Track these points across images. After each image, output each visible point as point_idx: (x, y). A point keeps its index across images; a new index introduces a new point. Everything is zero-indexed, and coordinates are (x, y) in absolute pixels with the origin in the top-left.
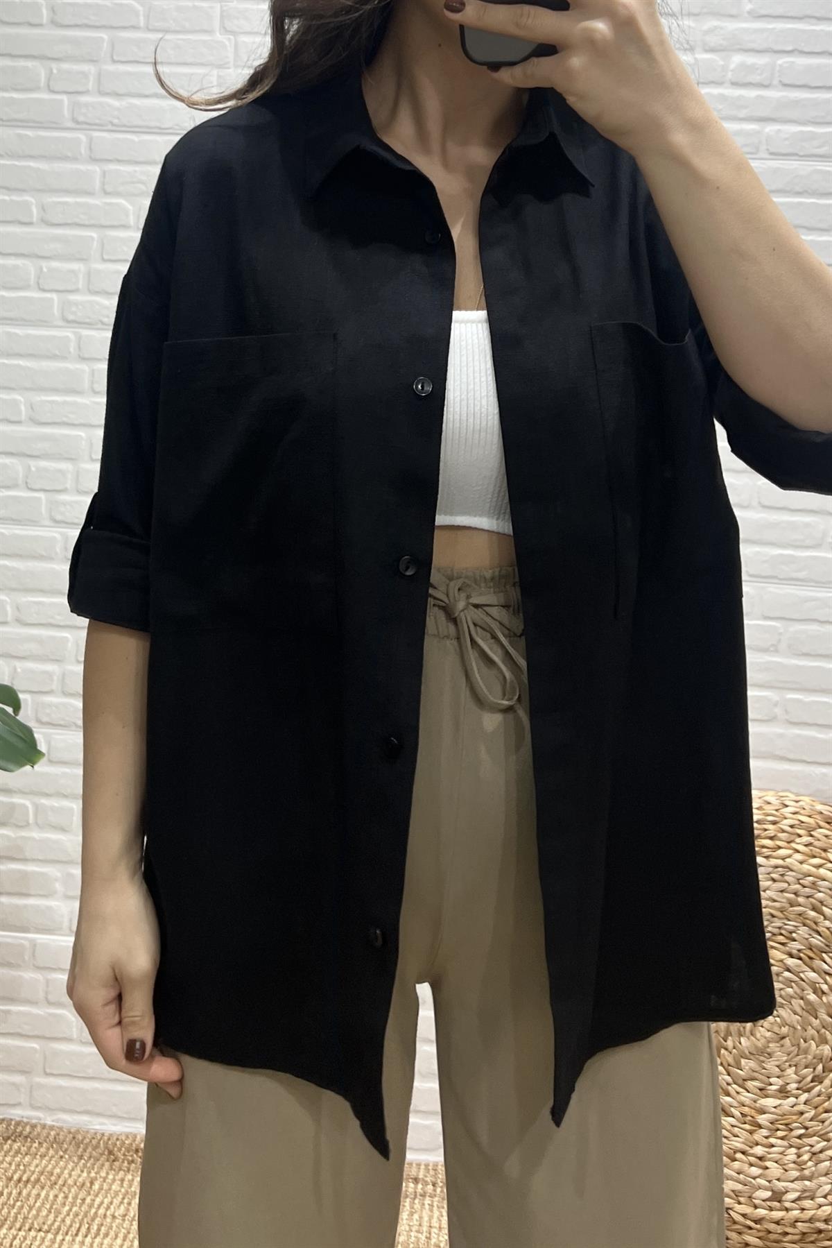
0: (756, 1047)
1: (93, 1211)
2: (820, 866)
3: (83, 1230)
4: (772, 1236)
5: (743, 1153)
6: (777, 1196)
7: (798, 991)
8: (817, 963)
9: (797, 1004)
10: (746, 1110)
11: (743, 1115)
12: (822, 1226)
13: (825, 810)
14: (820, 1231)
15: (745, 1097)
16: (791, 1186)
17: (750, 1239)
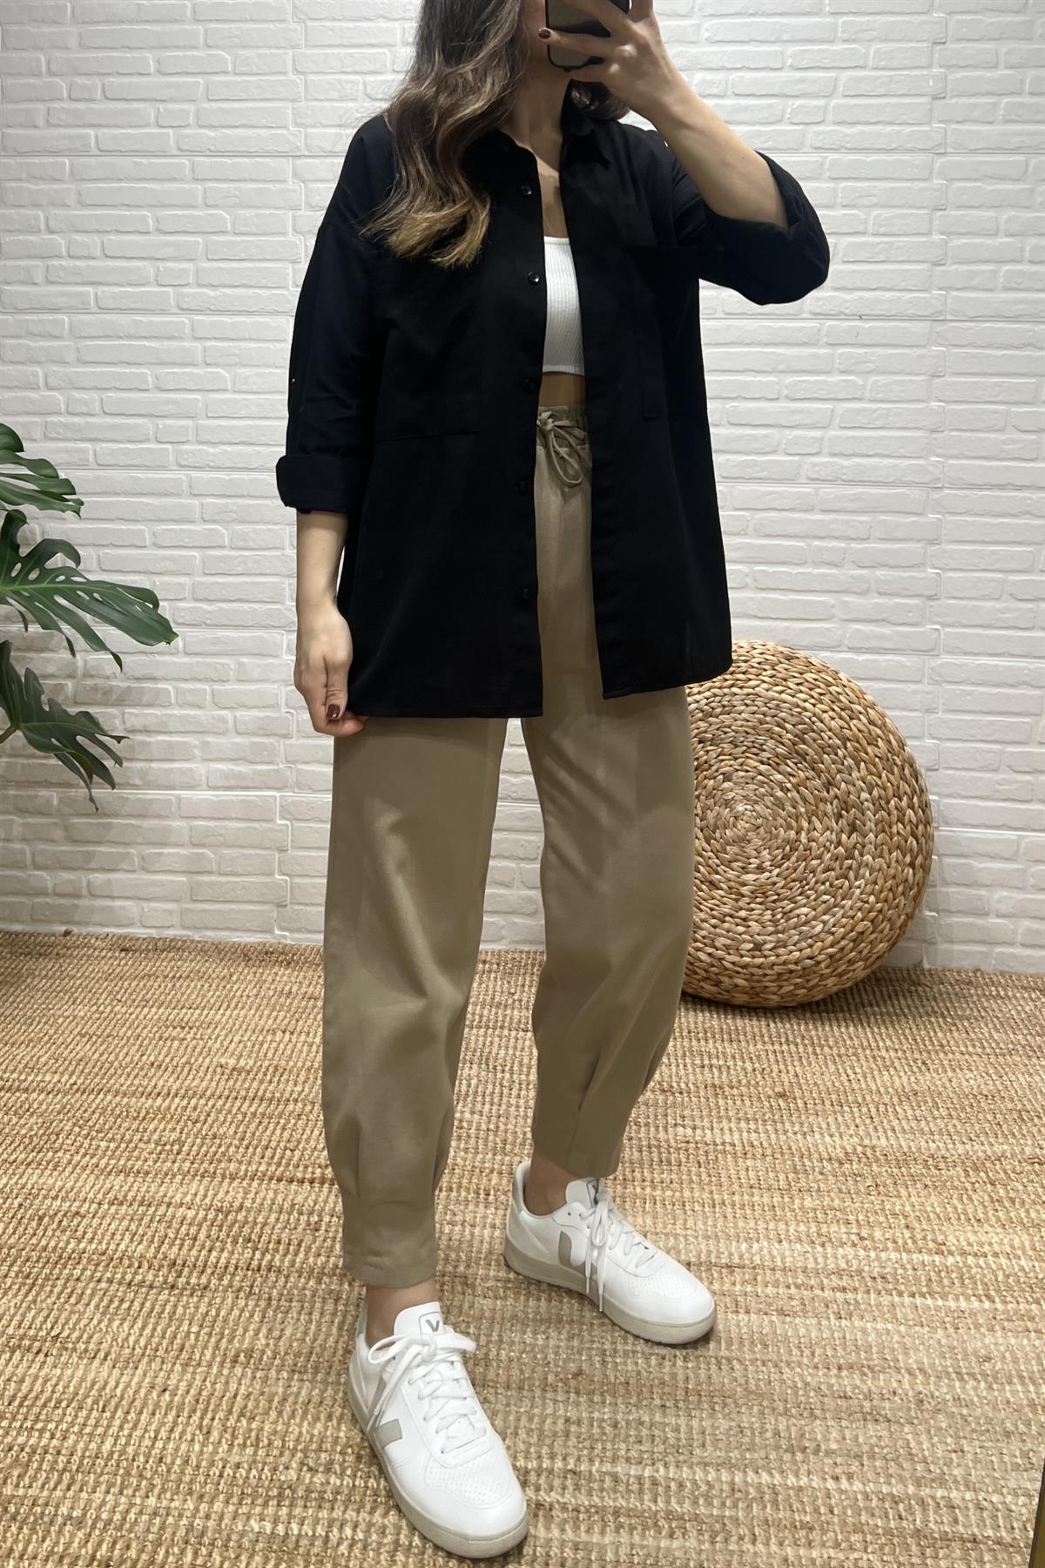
0: (737, 836)
2: (782, 692)
4: (755, 978)
5: (731, 916)
6: (758, 947)
7: (769, 790)
8: (783, 767)
9: (768, 800)
10: (732, 884)
11: (730, 888)
12: (792, 967)
13: (786, 651)
14: (792, 972)
15: (731, 874)
16: (768, 938)
17: (740, 982)
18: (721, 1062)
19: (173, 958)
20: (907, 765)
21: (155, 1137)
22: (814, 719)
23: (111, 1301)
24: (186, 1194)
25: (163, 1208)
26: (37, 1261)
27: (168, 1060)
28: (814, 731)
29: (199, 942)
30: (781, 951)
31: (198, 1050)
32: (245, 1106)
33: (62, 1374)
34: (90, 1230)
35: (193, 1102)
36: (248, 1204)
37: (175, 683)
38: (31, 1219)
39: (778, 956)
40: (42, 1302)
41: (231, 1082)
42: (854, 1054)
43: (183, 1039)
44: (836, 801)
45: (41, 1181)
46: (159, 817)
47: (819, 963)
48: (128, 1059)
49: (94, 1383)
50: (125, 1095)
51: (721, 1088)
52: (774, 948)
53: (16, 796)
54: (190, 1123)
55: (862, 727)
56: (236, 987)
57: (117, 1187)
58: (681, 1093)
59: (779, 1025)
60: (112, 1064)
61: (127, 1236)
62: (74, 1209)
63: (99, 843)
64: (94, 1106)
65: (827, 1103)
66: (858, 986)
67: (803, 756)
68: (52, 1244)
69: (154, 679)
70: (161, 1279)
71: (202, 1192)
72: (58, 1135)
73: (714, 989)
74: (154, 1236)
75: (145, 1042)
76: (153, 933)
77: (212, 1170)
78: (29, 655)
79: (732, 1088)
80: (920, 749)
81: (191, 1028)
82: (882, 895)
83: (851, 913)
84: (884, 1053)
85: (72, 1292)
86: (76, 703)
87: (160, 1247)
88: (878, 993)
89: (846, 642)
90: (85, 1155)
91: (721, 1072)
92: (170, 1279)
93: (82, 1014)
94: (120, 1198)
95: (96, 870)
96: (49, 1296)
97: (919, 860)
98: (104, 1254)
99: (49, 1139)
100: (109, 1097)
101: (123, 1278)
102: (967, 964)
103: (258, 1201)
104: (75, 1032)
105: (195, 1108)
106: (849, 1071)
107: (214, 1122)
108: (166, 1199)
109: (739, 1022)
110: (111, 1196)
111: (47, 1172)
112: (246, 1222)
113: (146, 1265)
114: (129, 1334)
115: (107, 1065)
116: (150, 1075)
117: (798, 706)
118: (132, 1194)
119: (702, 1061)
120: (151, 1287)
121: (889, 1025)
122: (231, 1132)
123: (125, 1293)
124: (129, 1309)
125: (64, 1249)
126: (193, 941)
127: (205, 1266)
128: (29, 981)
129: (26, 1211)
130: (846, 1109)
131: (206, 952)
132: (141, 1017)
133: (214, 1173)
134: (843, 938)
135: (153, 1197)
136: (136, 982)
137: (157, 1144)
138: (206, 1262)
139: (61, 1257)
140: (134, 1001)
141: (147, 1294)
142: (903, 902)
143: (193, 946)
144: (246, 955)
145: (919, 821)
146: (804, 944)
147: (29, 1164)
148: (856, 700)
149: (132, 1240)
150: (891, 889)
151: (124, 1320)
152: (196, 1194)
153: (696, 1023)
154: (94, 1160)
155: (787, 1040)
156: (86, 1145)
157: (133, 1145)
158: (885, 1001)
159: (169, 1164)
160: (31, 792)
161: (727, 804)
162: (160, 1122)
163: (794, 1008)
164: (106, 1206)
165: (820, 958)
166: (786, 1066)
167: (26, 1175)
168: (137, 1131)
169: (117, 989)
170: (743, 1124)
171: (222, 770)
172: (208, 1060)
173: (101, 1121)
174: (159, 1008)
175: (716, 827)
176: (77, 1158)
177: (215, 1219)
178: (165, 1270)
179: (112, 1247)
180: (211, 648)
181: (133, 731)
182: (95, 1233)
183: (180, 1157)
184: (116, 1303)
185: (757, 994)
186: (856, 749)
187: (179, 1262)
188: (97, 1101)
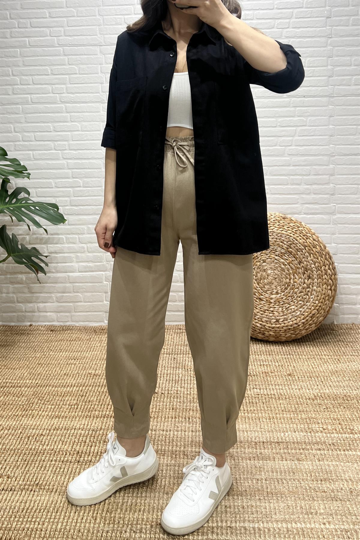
0: (269, 282)
1: (91, 346)
2: (282, 230)
3: (89, 351)
4: (277, 332)
5: (268, 310)
6: (277, 321)
7: (279, 265)
8: (284, 257)
9: (279, 269)
10: (267, 299)
11: (267, 300)
12: (290, 327)
13: (283, 216)
14: (290, 329)
15: (267, 295)
16: (281, 317)
17: (271, 333)
18: (267, 363)
19: (69, 334)
20: (327, 254)
21: (68, 403)
22: (294, 240)
23: (57, 469)
24: (81, 425)
25: (73, 431)
26: (29, 454)
27: (70, 372)
28: (294, 244)
29: (78, 326)
30: (286, 322)
31: (81, 368)
32: (100, 388)
33: (41, 499)
34: (47, 441)
35: (81, 388)
36: (103, 427)
37: (66, 235)
38: (25, 438)
39: (285, 324)
40: (31, 470)
41: (94, 380)
42: (314, 358)
43: (75, 364)
44: (303, 268)
45: (28, 423)
46: (62, 283)
47: (299, 325)
48: (56, 373)
49: (52, 502)
50: (56, 387)
51: (268, 373)
52: (283, 321)
53: (10, 278)
54: (80, 397)
55: (311, 242)
56: (92, 343)
57: (56, 423)
58: (254, 376)
59: (286, 348)
60: (50, 375)
61: (61, 443)
62: (40, 433)
63: (41, 293)
64: (45, 392)
65: (306, 377)
66: (313, 333)
67: (291, 253)
68: (34, 447)
69: (58, 234)
70: (74, 459)
71: (86, 424)
72: (33, 404)
73: (263, 336)
74: (70, 442)
75: (62, 366)
76: (62, 324)
77: (89, 415)
78: (12, 227)
79: (272, 373)
80: (330, 248)
81: (78, 359)
82: (321, 301)
83: (310, 307)
84: (324, 357)
85: (42, 466)
86: (30, 244)
87: (73, 446)
88: (319, 334)
89: (303, 211)
90: (43, 411)
91: (267, 367)
92: (78, 459)
93: (38, 356)
94: (57, 427)
95: (40, 302)
96: (33, 468)
97: (333, 288)
98: (53, 450)
99: (30, 406)
100: (50, 388)
101: (60, 459)
102: (350, 322)
103: (107, 426)
104: (36, 363)
105: (82, 391)
106: (313, 364)
107: (89, 396)
108: (74, 427)
109: (272, 347)
110: (54, 427)
111: (30, 419)
112: (103, 434)
113: (68, 454)
114: (64, 481)
115: (49, 375)
116: (64, 378)
117: (288, 235)
118: (61, 425)
119: (260, 363)
120: (71, 462)
121: (325, 346)
122: (95, 399)
123: (61, 465)
124: (63, 471)
125: (38, 449)
126: (76, 326)
127: (90, 453)
128: (18, 344)
129: (23, 434)
130: (313, 379)
131: (81, 330)
132: (60, 356)
133: (90, 416)
134: (307, 316)
135: (69, 426)
136: (57, 343)
137: (69, 405)
138: (90, 451)
139: (37, 452)
140: (57, 350)
141: (70, 465)
142: (328, 303)
143: (76, 328)
144: (95, 331)
145: (333, 274)
146: (293, 319)
147: (23, 416)
148: (308, 232)
149: (62, 444)
150: (323, 298)
151: (62, 476)
152: (84, 425)
153: (257, 349)
154: (47, 413)
155: (289, 354)
156: (43, 407)
157: (60, 406)
158: (322, 337)
159: (74, 413)
160: (16, 276)
161: (264, 270)
162: (69, 397)
163: (291, 341)
164: (52, 431)
165: (299, 324)
166: (290, 363)
167: (22, 421)
168: (62, 400)
169: (50, 346)
170: (277, 387)
171: (84, 265)
172: (85, 372)
173: (48, 398)
174: (66, 352)
175: (261, 279)
176: (40, 413)
177: (92, 434)
178: (75, 455)
179: (55, 447)
180: (78, 223)
181: (51, 253)
182: (49, 442)
183: (77, 410)
184: (58, 469)
185: (278, 337)
186: (309, 250)
187: (80, 452)
188: (46, 390)
